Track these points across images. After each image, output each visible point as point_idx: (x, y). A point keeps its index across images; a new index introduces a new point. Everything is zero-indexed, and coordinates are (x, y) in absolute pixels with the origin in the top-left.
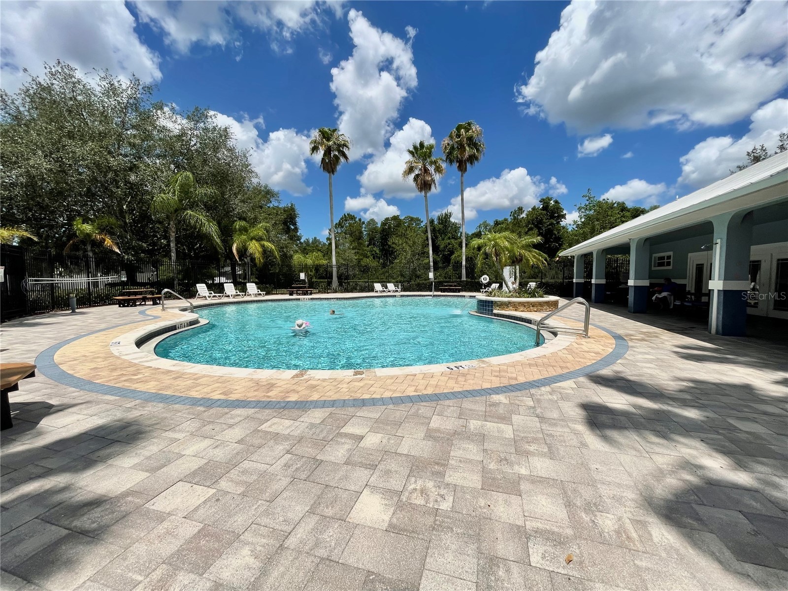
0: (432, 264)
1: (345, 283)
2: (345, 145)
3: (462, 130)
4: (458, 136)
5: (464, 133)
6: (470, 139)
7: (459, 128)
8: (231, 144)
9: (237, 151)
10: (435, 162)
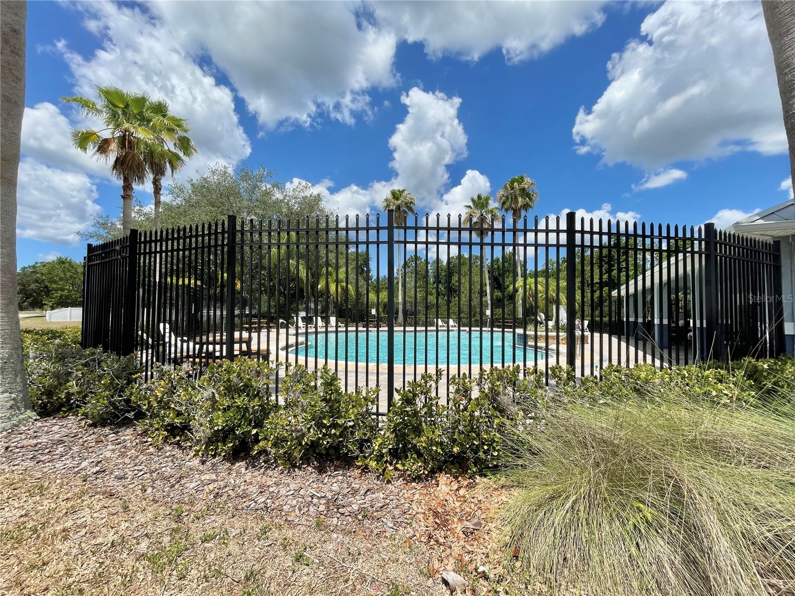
0: (489, 302)
1: (409, 318)
2: (411, 202)
3: (516, 184)
4: (512, 188)
5: (517, 186)
6: (523, 190)
7: (512, 182)
8: (322, 206)
9: (326, 211)
10: (492, 212)
